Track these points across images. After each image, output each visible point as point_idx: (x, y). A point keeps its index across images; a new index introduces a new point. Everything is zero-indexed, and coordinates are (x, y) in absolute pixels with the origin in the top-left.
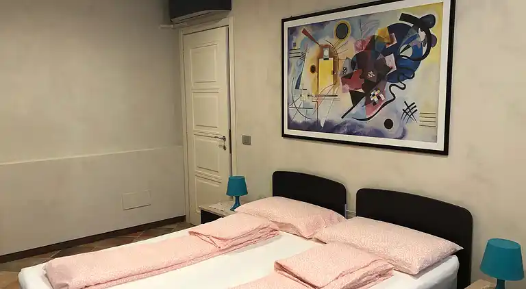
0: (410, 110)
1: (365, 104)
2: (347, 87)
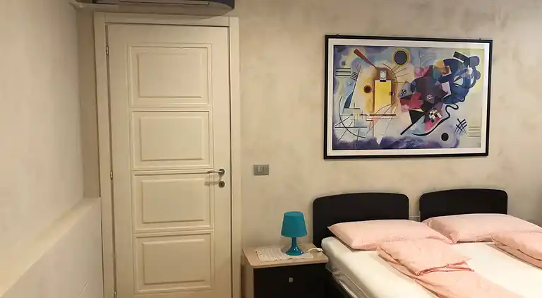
0: (461, 125)
1: (425, 122)
2: (406, 107)
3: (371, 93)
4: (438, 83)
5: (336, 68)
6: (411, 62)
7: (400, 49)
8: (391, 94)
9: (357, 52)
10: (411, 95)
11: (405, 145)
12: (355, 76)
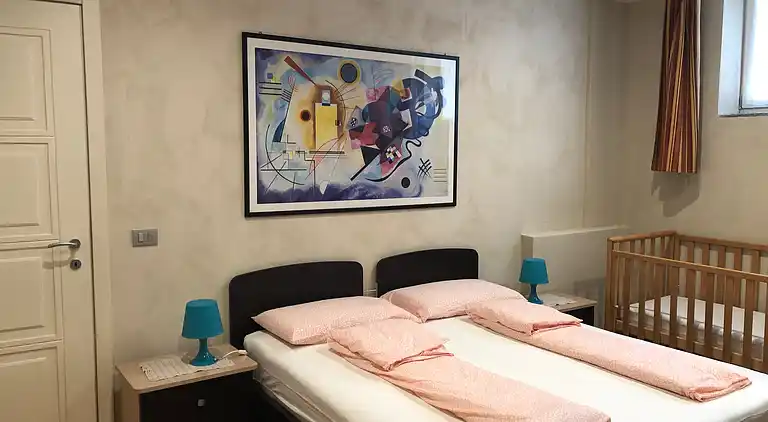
0: (425, 167)
1: (381, 162)
2: (357, 142)
3: (311, 121)
4: (396, 111)
5: (259, 82)
6: (362, 80)
7: (348, 61)
8: (338, 123)
9: (288, 60)
10: (363, 127)
11: (357, 194)
12: (287, 97)
